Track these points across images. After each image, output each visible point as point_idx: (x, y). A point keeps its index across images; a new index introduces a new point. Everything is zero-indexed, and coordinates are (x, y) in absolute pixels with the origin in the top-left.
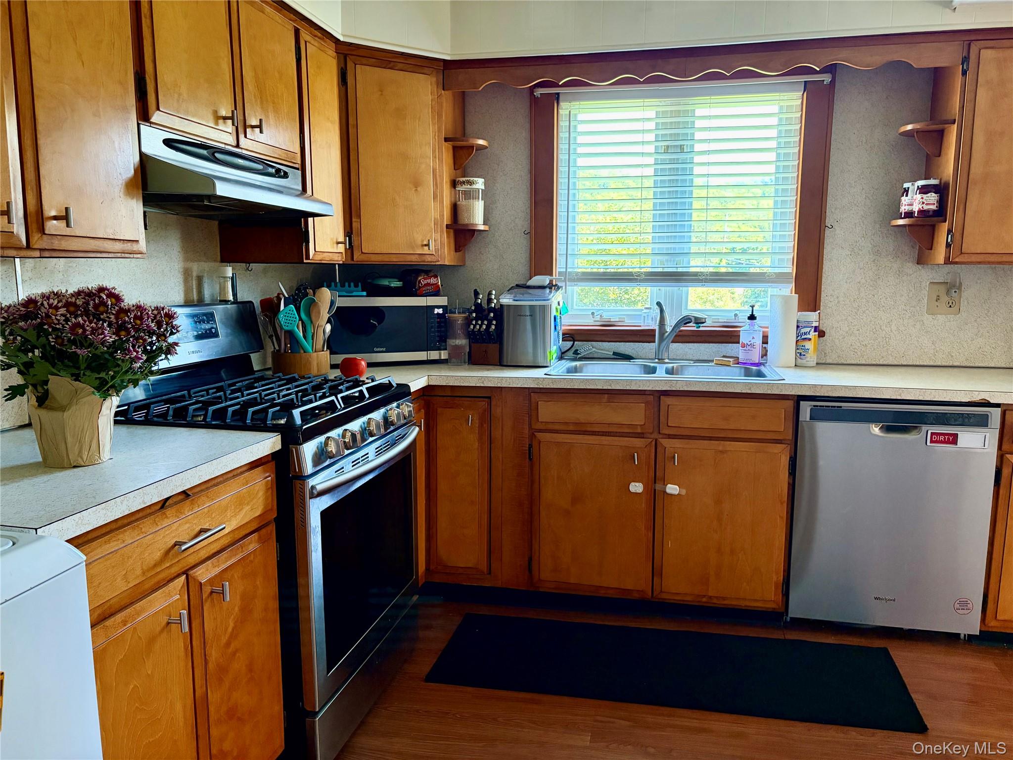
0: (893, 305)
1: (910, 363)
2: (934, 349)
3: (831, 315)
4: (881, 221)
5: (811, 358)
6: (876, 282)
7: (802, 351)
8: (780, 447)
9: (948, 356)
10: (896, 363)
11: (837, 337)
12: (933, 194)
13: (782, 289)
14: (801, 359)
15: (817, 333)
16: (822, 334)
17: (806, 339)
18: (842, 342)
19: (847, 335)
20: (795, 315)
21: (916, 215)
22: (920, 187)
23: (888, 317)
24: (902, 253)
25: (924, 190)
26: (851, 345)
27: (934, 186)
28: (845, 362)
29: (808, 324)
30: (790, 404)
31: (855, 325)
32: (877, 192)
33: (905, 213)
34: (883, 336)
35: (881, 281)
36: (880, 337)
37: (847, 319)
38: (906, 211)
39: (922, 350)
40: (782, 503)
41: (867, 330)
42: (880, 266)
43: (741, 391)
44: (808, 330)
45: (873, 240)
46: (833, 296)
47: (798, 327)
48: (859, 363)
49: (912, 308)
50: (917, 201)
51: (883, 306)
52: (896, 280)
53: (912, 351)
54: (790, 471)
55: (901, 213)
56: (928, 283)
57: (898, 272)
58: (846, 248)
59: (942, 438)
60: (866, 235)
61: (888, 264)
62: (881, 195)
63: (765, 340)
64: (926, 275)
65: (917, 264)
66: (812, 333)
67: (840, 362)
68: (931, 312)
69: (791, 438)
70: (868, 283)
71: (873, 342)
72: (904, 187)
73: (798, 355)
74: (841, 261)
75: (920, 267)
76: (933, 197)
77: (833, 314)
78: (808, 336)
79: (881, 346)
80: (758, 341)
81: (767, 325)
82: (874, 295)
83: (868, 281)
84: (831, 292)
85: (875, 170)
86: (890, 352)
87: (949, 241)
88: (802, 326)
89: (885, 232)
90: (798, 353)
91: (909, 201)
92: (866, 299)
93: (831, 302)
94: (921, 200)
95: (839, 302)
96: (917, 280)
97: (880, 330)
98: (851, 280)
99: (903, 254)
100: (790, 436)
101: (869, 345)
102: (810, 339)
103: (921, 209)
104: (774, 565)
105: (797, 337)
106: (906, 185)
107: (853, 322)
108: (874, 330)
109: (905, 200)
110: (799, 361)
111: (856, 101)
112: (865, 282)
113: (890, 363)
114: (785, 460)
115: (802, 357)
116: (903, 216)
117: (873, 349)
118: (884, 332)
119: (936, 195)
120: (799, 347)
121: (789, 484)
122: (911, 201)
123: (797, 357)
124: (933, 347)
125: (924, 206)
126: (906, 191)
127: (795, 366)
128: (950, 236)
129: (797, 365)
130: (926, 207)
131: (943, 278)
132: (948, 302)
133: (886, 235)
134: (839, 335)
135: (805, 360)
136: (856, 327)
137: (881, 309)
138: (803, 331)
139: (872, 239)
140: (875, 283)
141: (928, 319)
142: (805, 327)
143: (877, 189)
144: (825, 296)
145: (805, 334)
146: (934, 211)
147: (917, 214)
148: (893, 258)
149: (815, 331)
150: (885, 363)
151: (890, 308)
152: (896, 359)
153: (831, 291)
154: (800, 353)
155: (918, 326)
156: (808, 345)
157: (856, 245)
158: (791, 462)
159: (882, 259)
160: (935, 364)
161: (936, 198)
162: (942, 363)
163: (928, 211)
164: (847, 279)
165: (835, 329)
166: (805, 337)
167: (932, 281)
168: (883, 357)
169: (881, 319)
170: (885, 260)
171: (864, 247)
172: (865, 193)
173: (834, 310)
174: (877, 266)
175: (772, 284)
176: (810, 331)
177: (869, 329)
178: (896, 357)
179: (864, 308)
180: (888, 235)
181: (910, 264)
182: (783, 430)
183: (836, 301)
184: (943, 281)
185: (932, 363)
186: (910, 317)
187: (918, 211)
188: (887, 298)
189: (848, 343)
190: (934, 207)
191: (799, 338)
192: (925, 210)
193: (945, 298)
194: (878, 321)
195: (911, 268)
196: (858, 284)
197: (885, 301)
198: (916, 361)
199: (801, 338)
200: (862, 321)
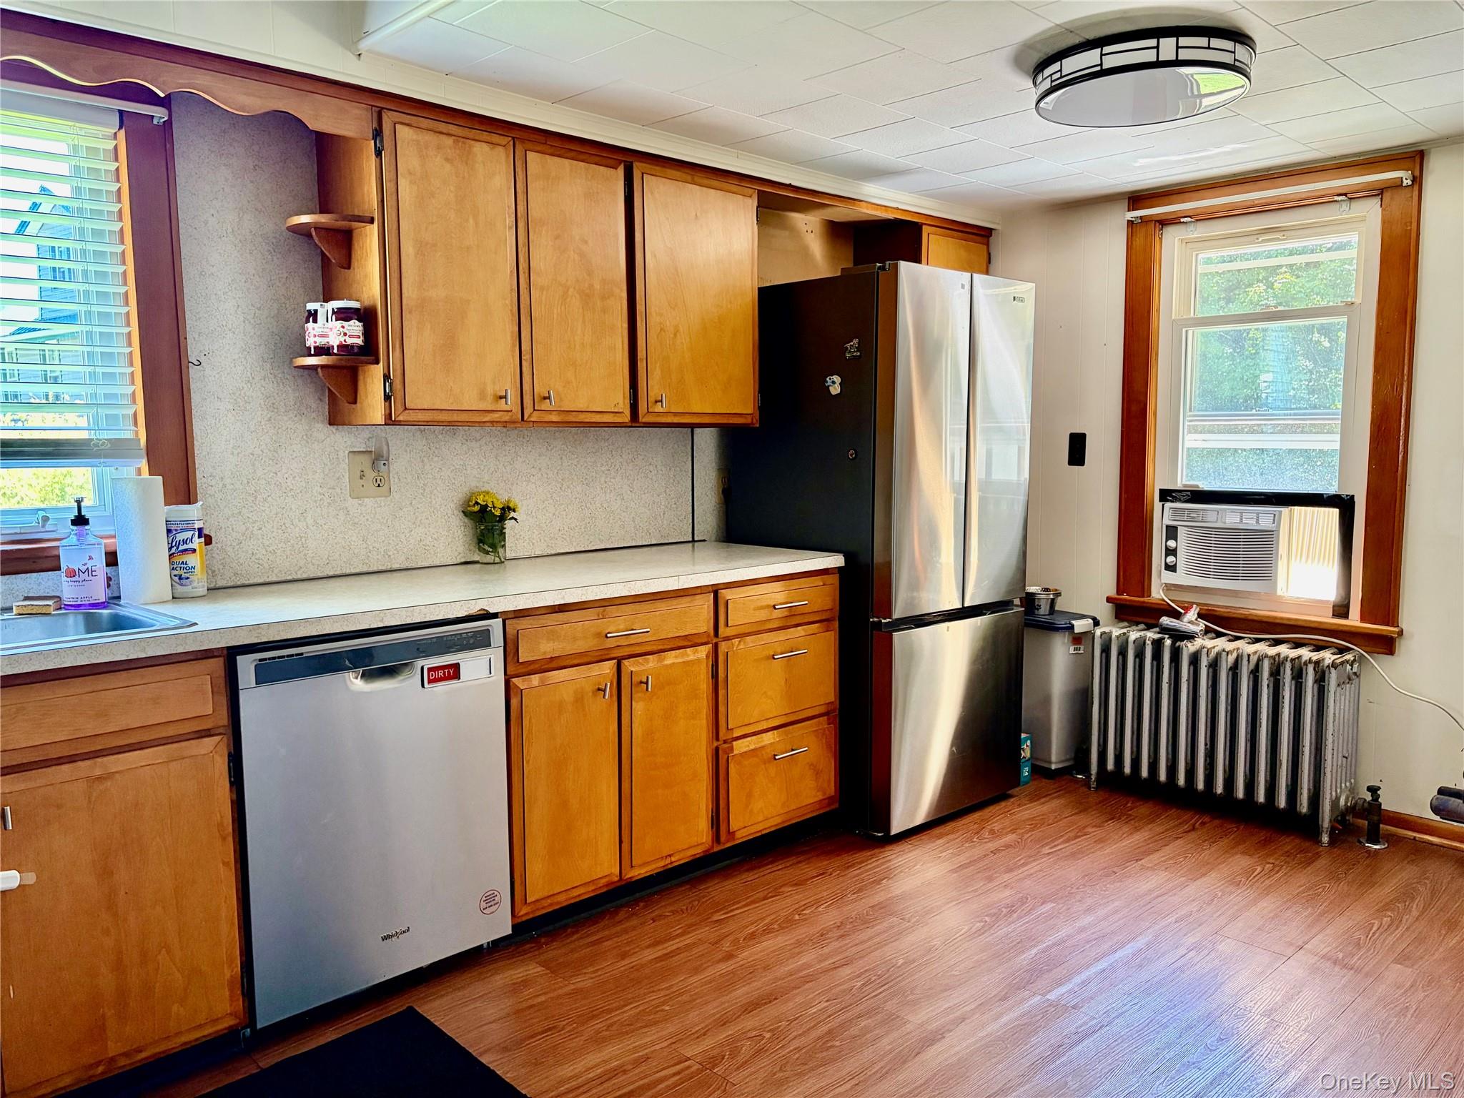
0: (306, 488)
1: (338, 573)
2: (366, 548)
3: (215, 507)
4: (272, 358)
5: (199, 582)
6: (277, 452)
7: (182, 572)
8: (209, 743)
9: (384, 556)
10: (320, 575)
11: (229, 543)
12: (357, 323)
13: (120, 468)
14: (182, 585)
15: (203, 540)
16: (208, 540)
17: (186, 550)
18: (238, 550)
19: (245, 538)
20: (162, 512)
21: (335, 351)
22: (336, 310)
23: (299, 506)
24: (307, 409)
25: (342, 316)
26: (253, 554)
27: (357, 310)
28: (247, 582)
29: (187, 525)
30: (217, 665)
31: (254, 522)
32: (260, 312)
33: (315, 348)
34: (297, 535)
35: (283, 450)
36: (293, 537)
37: (240, 512)
38: (317, 344)
39: (351, 552)
40: (224, 839)
41: (273, 527)
42: (279, 428)
43: (128, 656)
44: (189, 534)
45: (264, 387)
46: (214, 477)
47: (169, 531)
48: (268, 580)
49: (330, 491)
50: (335, 331)
51: (292, 489)
52: (304, 449)
53: (338, 553)
54: (232, 779)
55: (309, 348)
56: (347, 452)
57: (305, 437)
58: (225, 398)
59: (441, 674)
60: (253, 378)
61: (290, 424)
62: (267, 318)
63: (112, 559)
64: (343, 440)
65: (330, 424)
66: (196, 539)
67: (239, 583)
68: (355, 495)
69: (226, 724)
70: (264, 454)
71: (284, 546)
72: (307, 309)
73: (176, 579)
74: (220, 420)
75: (333, 428)
76: (355, 327)
77: (219, 507)
78: (190, 546)
79: (296, 551)
80: (100, 562)
81: (113, 533)
82: (276, 473)
83: (265, 451)
84: (211, 470)
85: (252, 277)
86: (309, 560)
87: (387, 391)
88: (176, 530)
89: (280, 376)
90: (175, 575)
91: (320, 330)
92: (265, 480)
93: (212, 486)
94: (341, 330)
95: (224, 486)
96: (332, 448)
97: (292, 526)
98: (239, 450)
99: (309, 410)
100: (223, 718)
101: (279, 551)
102: (194, 551)
103: (344, 343)
104: (225, 950)
105: (170, 549)
106: (311, 306)
107: (250, 516)
108: (283, 527)
109: (314, 329)
110: (179, 589)
111: (208, 163)
112: (261, 453)
113: (312, 576)
114: (221, 765)
115: (184, 582)
116: (312, 352)
117: (285, 557)
118: (297, 529)
119: (360, 324)
120: (175, 566)
121: (232, 801)
122: (322, 330)
123: (174, 583)
124: (365, 545)
125: (347, 338)
126: (313, 315)
127: (173, 598)
128: (387, 384)
129: (175, 596)
130: (350, 341)
131: (364, 446)
132: (374, 480)
133: (281, 380)
134: (232, 539)
135: (190, 587)
136: (257, 525)
137: (289, 494)
138: (180, 537)
139: (262, 386)
140: (275, 454)
141: (352, 503)
142: (182, 531)
143: (259, 309)
144: (201, 476)
145: (185, 542)
146: (360, 347)
147: (338, 351)
148: (296, 416)
149: (200, 536)
150: (305, 576)
151: (301, 492)
152: (320, 568)
153: (210, 468)
154: (180, 576)
155: (342, 517)
156: (193, 560)
157: (240, 395)
158: (231, 764)
159: (279, 417)
160: (371, 569)
161: (361, 328)
162: (378, 567)
163: (352, 347)
164: (233, 448)
165: (224, 530)
166: (185, 547)
167: (351, 450)
168: (301, 568)
169: (291, 509)
170: (285, 418)
171: (252, 397)
172: (243, 313)
173: (219, 501)
174: (275, 427)
175: (105, 460)
176: (192, 538)
177: (275, 527)
178: (318, 565)
179: (264, 493)
180: (284, 381)
181: (320, 426)
182: (211, 712)
183: (221, 485)
184: (364, 450)
185: (365, 569)
186: (329, 504)
187: (338, 346)
188: (295, 477)
189: (247, 552)
190: (360, 341)
191: (173, 550)
192: (349, 345)
193: (371, 474)
194: (288, 513)
195: (322, 430)
196: (252, 456)
197: (293, 482)
198: (346, 569)
199: (176, 551)
200: (264, 514)
